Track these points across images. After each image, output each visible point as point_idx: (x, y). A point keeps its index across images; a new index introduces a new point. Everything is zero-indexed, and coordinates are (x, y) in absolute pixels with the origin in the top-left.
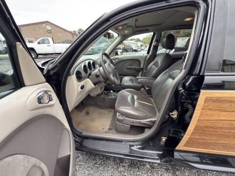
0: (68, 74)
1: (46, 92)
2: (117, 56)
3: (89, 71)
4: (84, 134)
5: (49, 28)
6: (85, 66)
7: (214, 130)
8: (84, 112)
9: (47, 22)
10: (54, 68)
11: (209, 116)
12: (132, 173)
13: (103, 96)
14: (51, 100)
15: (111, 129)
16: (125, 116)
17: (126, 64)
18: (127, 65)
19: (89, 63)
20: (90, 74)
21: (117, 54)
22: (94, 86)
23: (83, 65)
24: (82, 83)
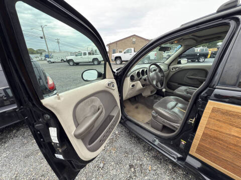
0: (126, 76)
1: (112, 82)
2: (179, 65)
3: (141, 75)
4: (129, 117)
5: (134, 40)
6: (138, 73)
7: (226, 145)
8: (135, 106)
9: (134, 35)
10: (119, 72)
11: (218, 127)
12: (153, 161)
13: (152, 98)
14: (113, 86)
15: (149, 124)
16: (158, 115)
17: (187, 74)
18: (189, 75)
19: (143, 71)
20: (141, 79)
21: (179, 63)
22: (142, 87)
23: (137, 71)
24: (133, 83)
